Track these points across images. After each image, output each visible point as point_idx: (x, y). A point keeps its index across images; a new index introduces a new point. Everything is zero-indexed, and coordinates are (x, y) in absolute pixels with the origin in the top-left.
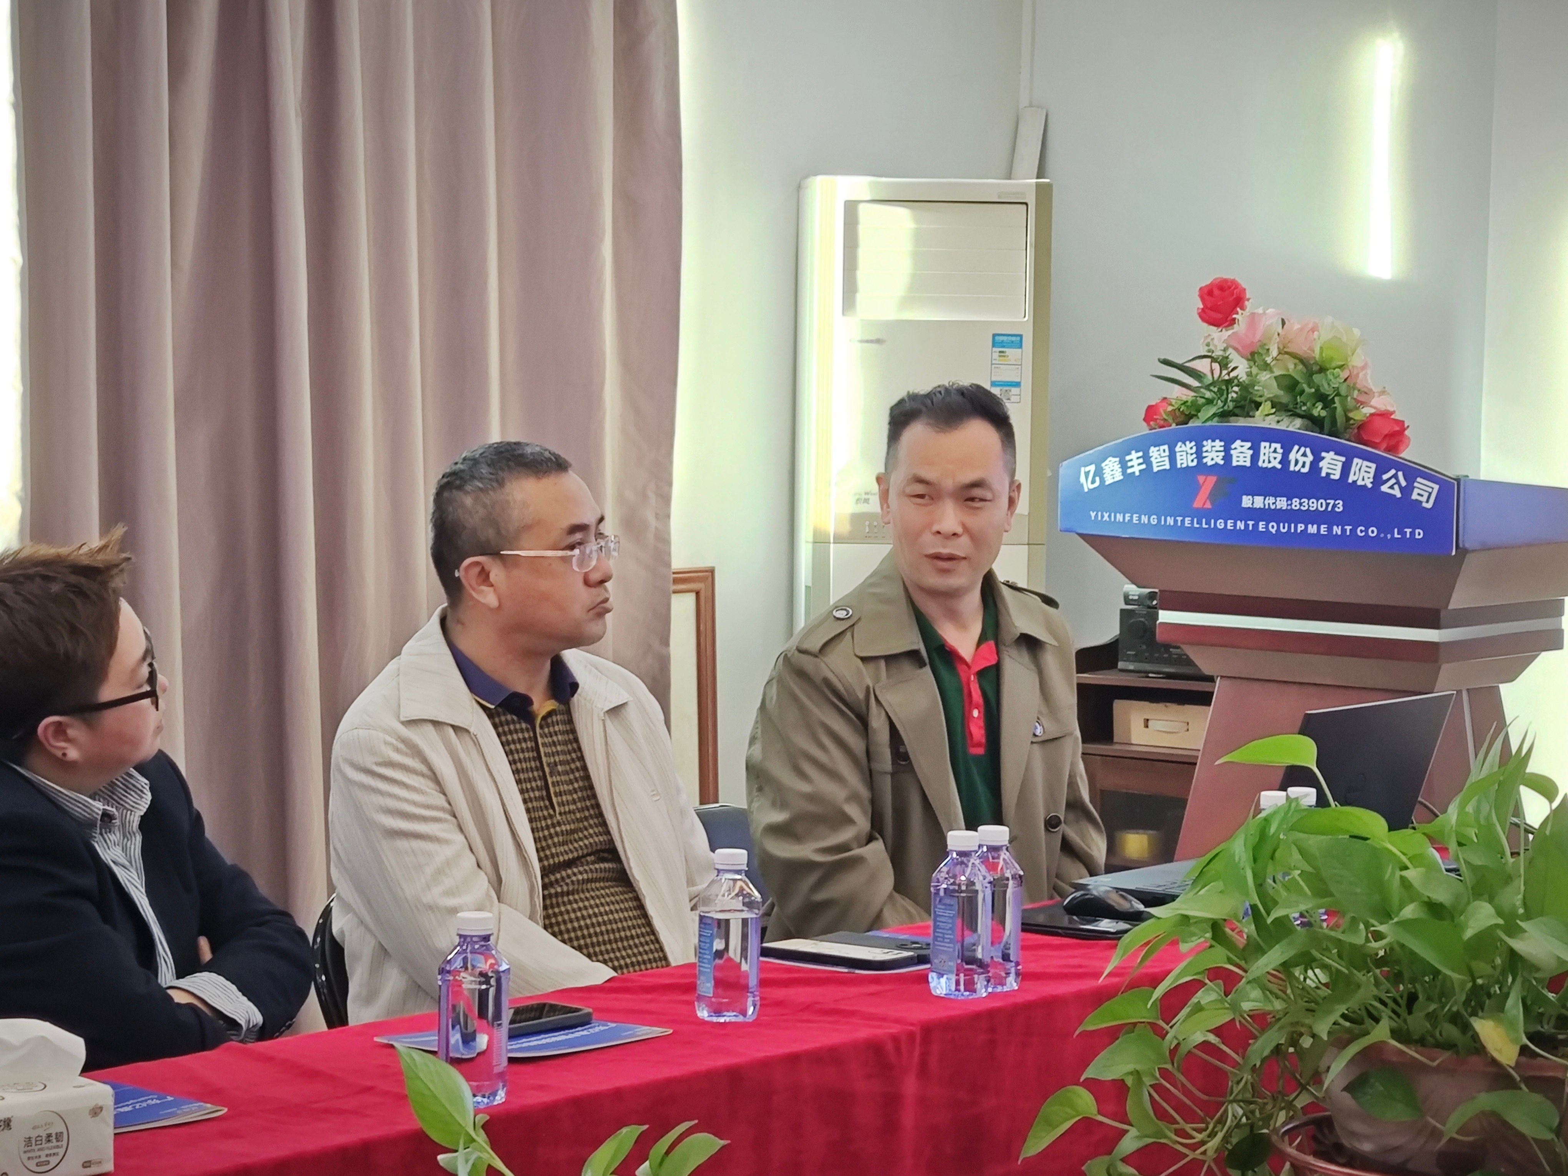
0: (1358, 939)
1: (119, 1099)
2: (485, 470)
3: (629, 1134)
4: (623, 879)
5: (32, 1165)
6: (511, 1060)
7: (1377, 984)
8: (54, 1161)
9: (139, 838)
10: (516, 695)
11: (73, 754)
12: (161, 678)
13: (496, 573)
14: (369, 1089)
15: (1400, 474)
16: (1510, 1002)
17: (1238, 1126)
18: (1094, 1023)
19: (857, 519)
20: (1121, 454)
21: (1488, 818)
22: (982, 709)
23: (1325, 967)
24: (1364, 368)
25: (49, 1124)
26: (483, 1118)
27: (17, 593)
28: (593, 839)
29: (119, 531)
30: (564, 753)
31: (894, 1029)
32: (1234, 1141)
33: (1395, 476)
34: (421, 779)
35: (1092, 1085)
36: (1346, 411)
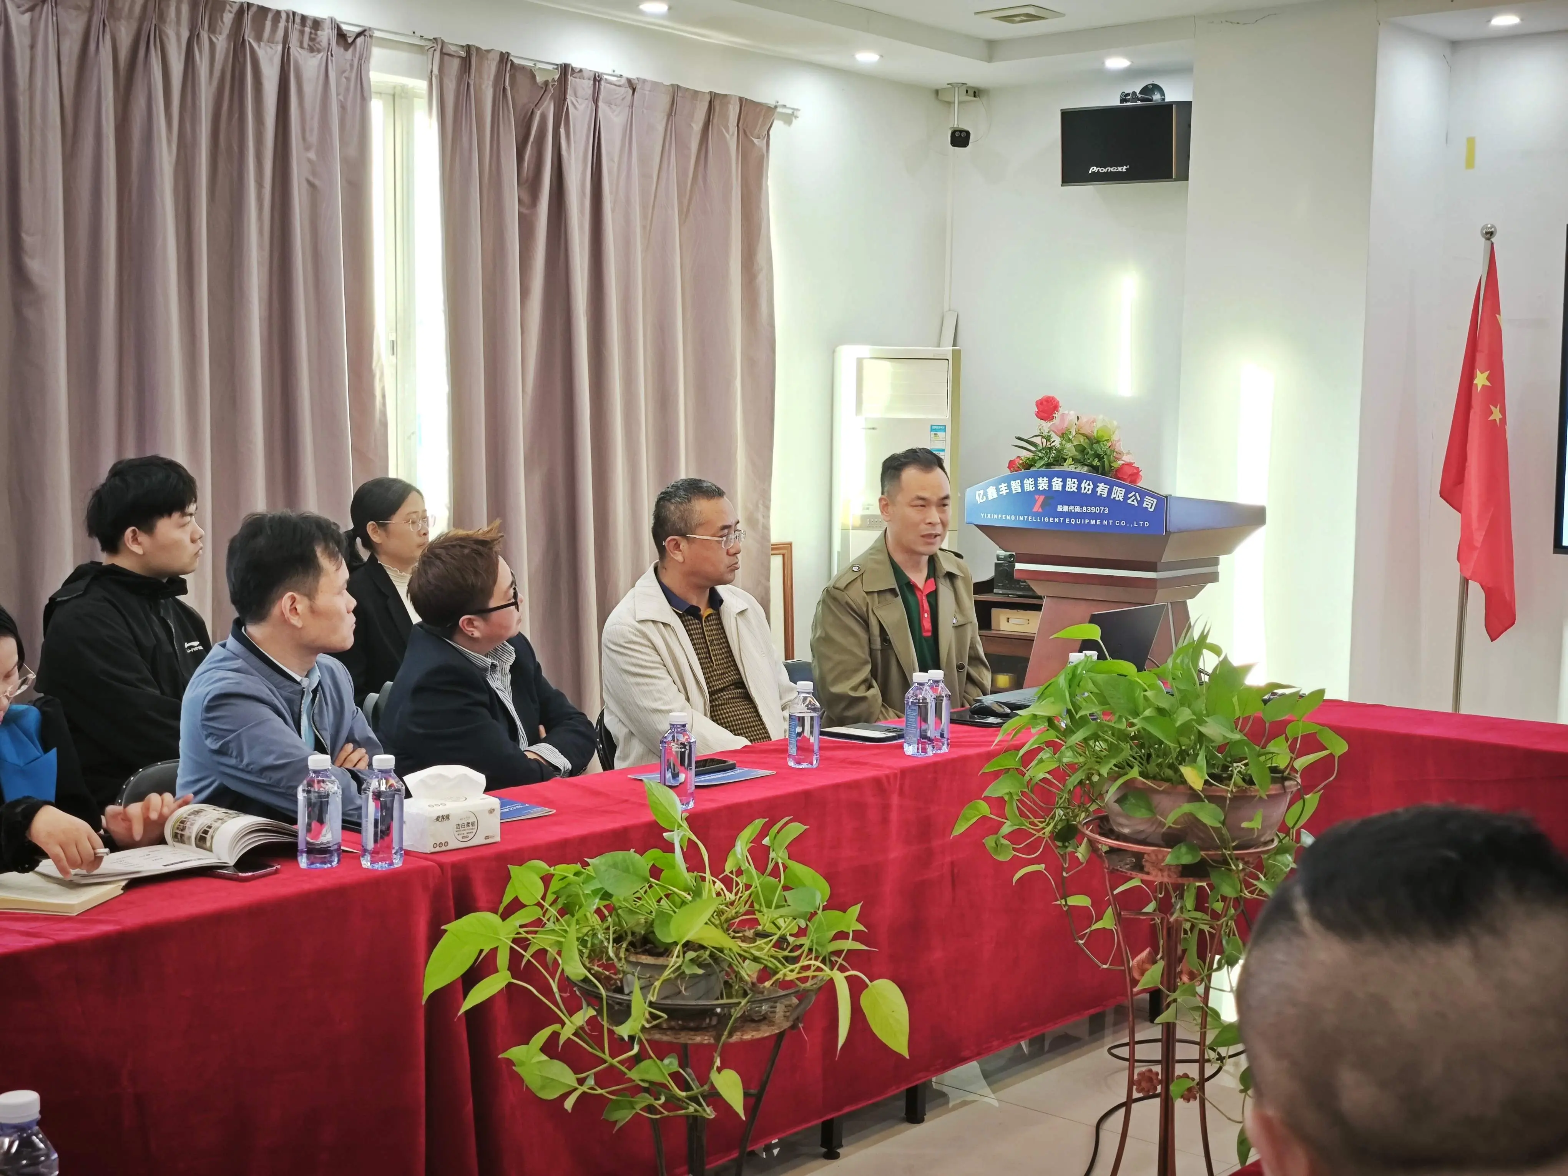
0: (1123, 726)
1: (502, 805)
2: (682, 493)
3: (759, 823)
4: (747, 697)
5: (460, 838)
6: (697, 787)
7: (1131, 748)
8: (471, 836)
9: (509, 676)
10: (693, 606)
11: (477, 634)
12: (519, 595)
13: (684, 545)
14: (626, 801)
15: (1137, 494)
16: (1199, 758)
17: (1061, 820)
18: (988, 768)
19: (864, 518)
20: (997, 485)
21: (1188, 665)
22: (929, 613)
23: (1106, 741)
24: (1119, 441)
25: (468, 818)
26: (686, 815)
27: (447, 554)
28: (732, 677)
29: (498, 522)
30: (717, 634)
31: (887, 772)
32: (1059, 827)
33: (1135, 495)
34: (648, 649)
35: (987, 799)
36: (1110, 462)
